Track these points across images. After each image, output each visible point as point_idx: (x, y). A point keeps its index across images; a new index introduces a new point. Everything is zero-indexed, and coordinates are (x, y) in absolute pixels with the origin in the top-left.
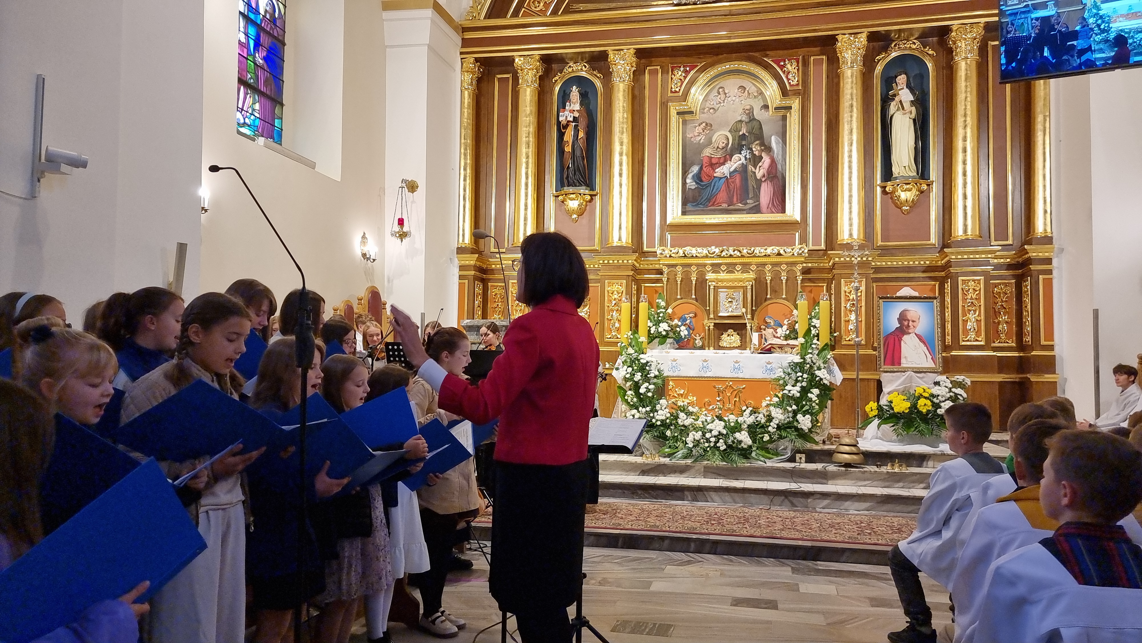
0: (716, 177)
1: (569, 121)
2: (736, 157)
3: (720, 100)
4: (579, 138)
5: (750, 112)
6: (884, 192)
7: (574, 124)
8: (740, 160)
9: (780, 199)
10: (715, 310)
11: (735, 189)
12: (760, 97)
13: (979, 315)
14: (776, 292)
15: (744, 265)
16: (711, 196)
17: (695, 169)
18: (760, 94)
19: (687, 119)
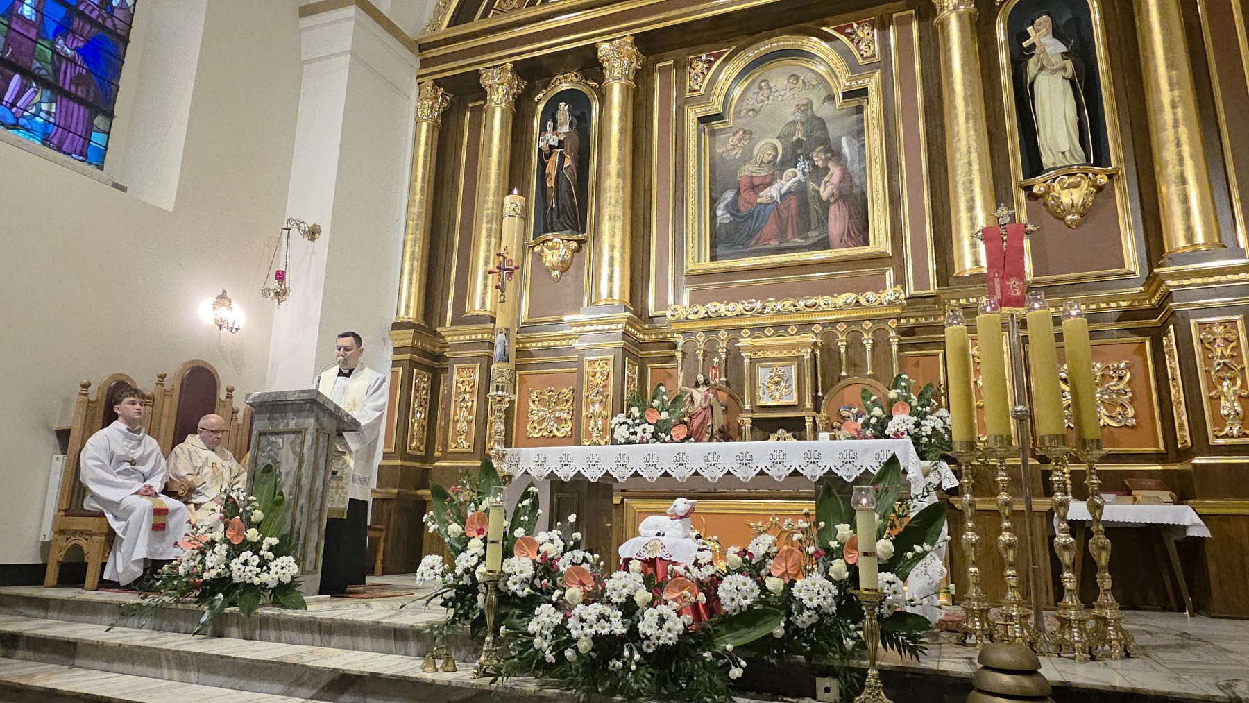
5: (807, 108)
10: (753, 396)
11: (790, 218)
12: (821, 87)
13: (1244, 386)
15: (801, 325)
16: (754, 231)
17: (729, 195)
18: (821, 82)
19: (716, 128)
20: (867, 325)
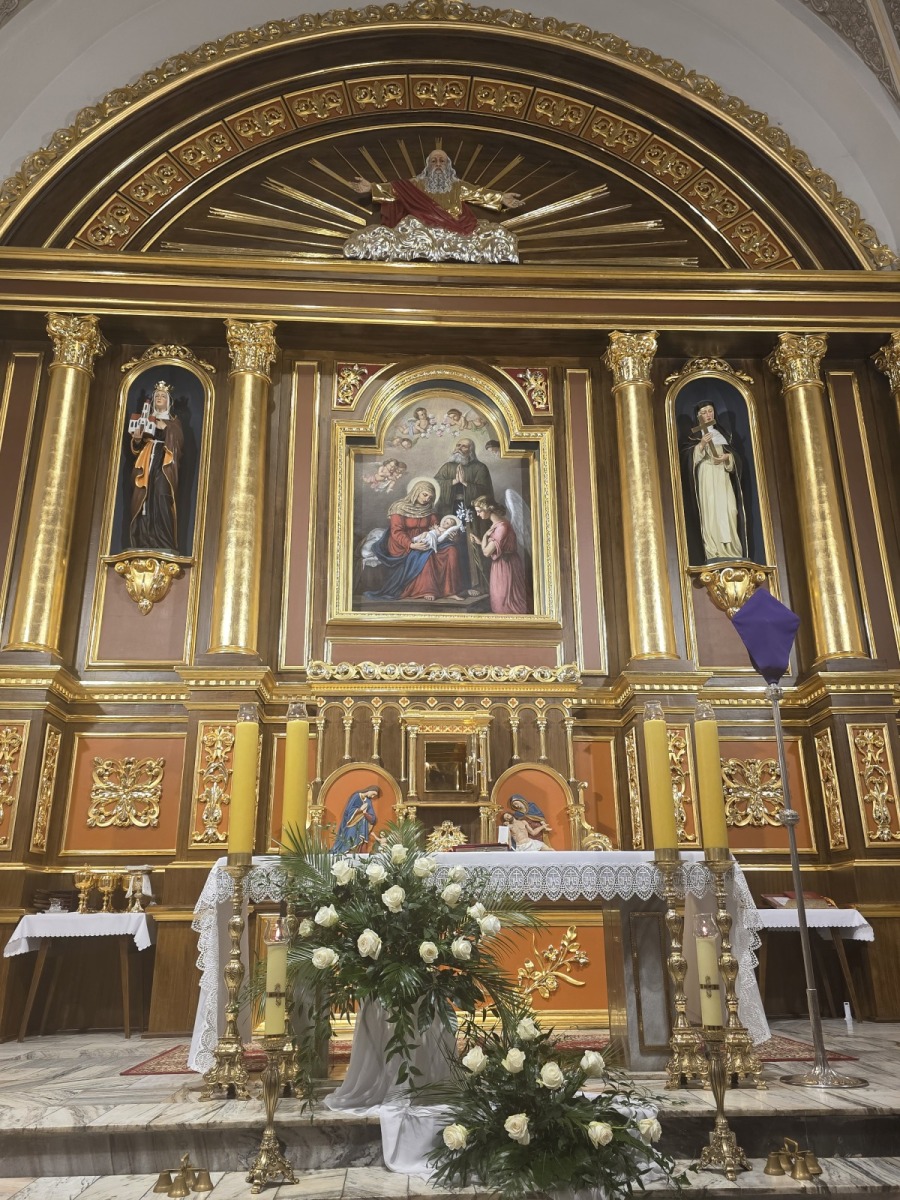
0: (414, 550)
1: (146, 436)
2: (447, 519)
3: (419, 428)
4: (165, 464)
5: (469, 450)
7: (156, 442)
8: (455, 524)
9: (524, 591)
10: (419, 781)
11: (448, 572)
12: (484, 429)
14: (528, 748)
15: (469, 697)
16: (405, 581)
17: (378, 535)
18: (485, 424)
19: (363, 452)
20: (540, 703)
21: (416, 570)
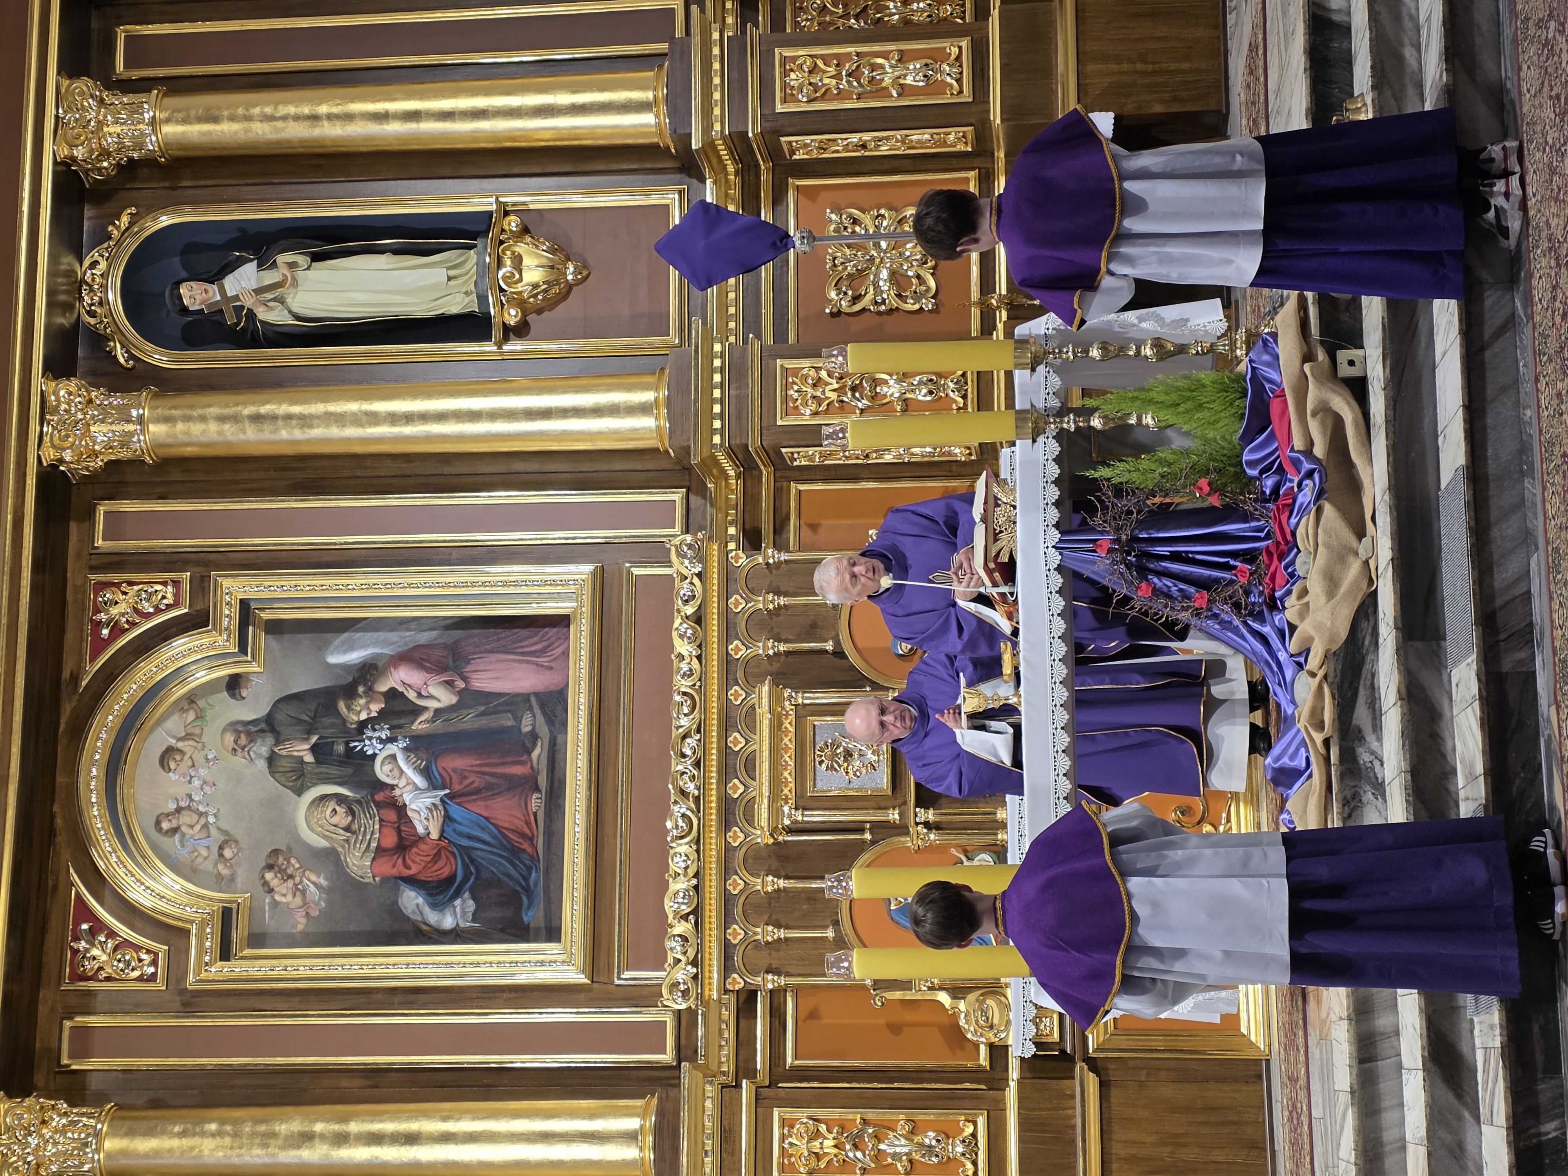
0: (442, 832)
2: (382, 772)
3: (198, 827)
5: (246, 733)
6: (521, 330)
8: (393, 757)
9: (525, 632)
10: (873, 804)
11: (486, 769)
12: (201, 703)
13: (885, 55)
14: (813, 626)
15: (727, 724)
18: (193, 702)
19: (246, 933)
20: (737, 603)
21: (483, 829)
